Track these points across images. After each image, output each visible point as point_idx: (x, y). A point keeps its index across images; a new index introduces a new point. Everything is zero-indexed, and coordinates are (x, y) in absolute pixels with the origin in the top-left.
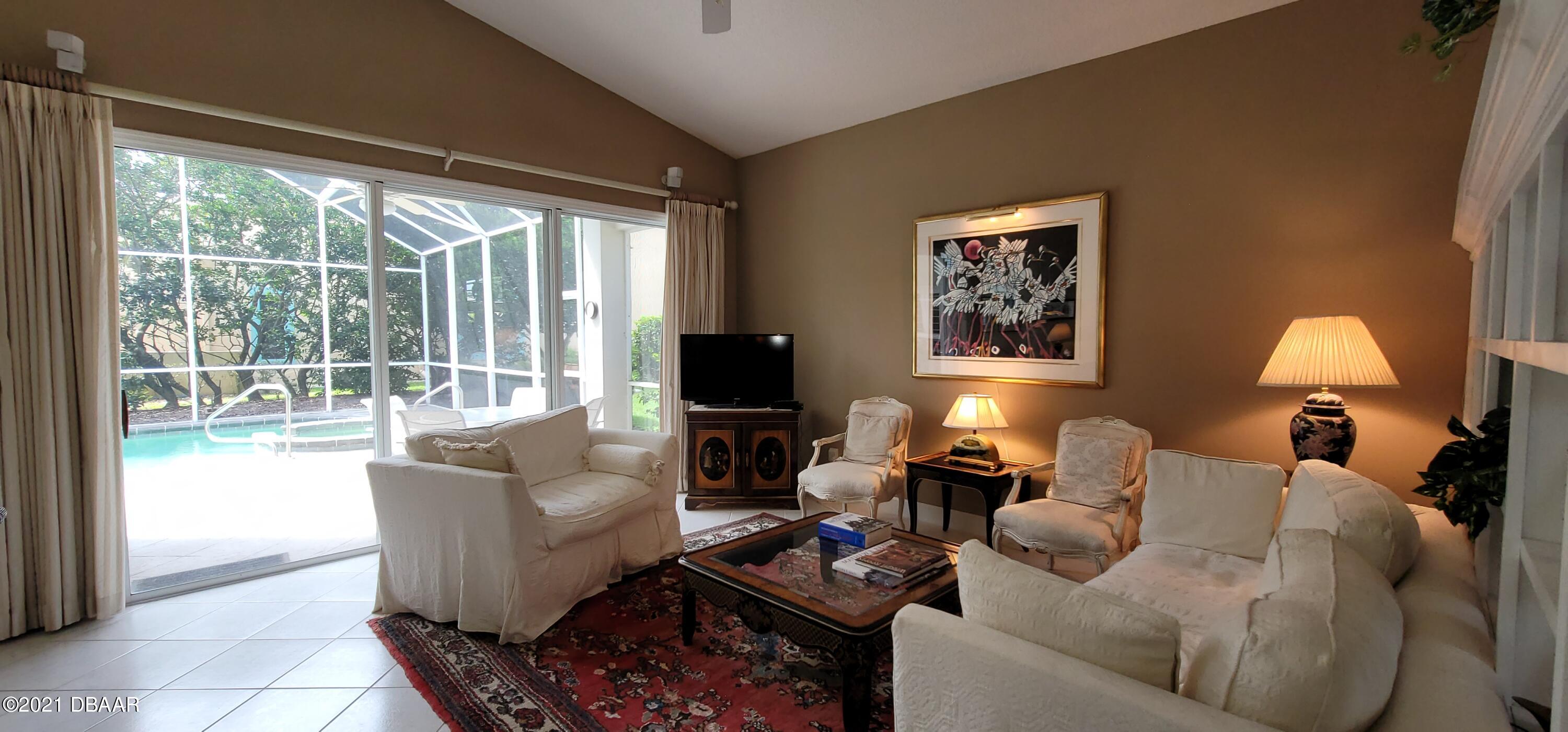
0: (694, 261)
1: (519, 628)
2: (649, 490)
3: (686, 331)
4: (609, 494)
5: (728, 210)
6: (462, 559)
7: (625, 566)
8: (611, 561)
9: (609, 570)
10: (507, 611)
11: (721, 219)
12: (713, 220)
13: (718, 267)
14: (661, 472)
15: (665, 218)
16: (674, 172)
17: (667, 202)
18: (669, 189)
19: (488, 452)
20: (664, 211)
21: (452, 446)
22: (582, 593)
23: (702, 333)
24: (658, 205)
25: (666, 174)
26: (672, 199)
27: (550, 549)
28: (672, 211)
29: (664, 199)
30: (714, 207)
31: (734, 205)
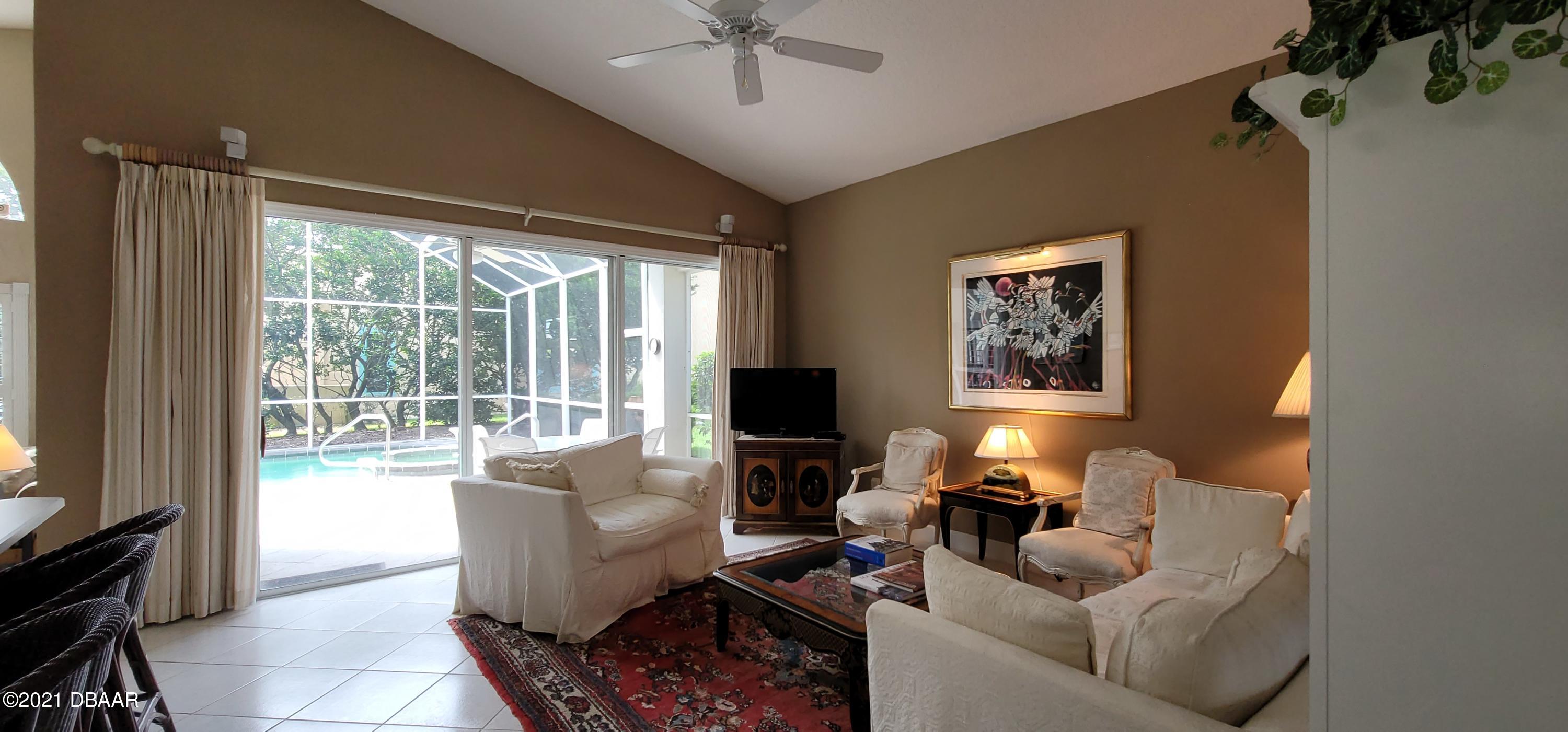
0: (745, 299)
1: (573, 629)
2: (694, 511)
3: (737, 365)
4: (658, 514)
5: (778, 252)
6: (527, 567)
7: (672, 581)
8: (658, 577)
9: (657, 583)
10: (564, 613)
11: (771, 260)
12: (763, 262)
13: (768, 306)
14: (705, 494)
15: (718, 261)
16: (726, 219)
17: (720, 246)
18: (722, 235)
19: (551, 472)
20: (717, 255)
21: (522, 466)
22: (631, 603)
23: (755, 367)
24: (711, 250)
25: (719, 221)
26: (725, 244)
27: (603, 561)
28: (725, 255)
29: (717, 244)
30: (764, 250)
31: (783, 247)
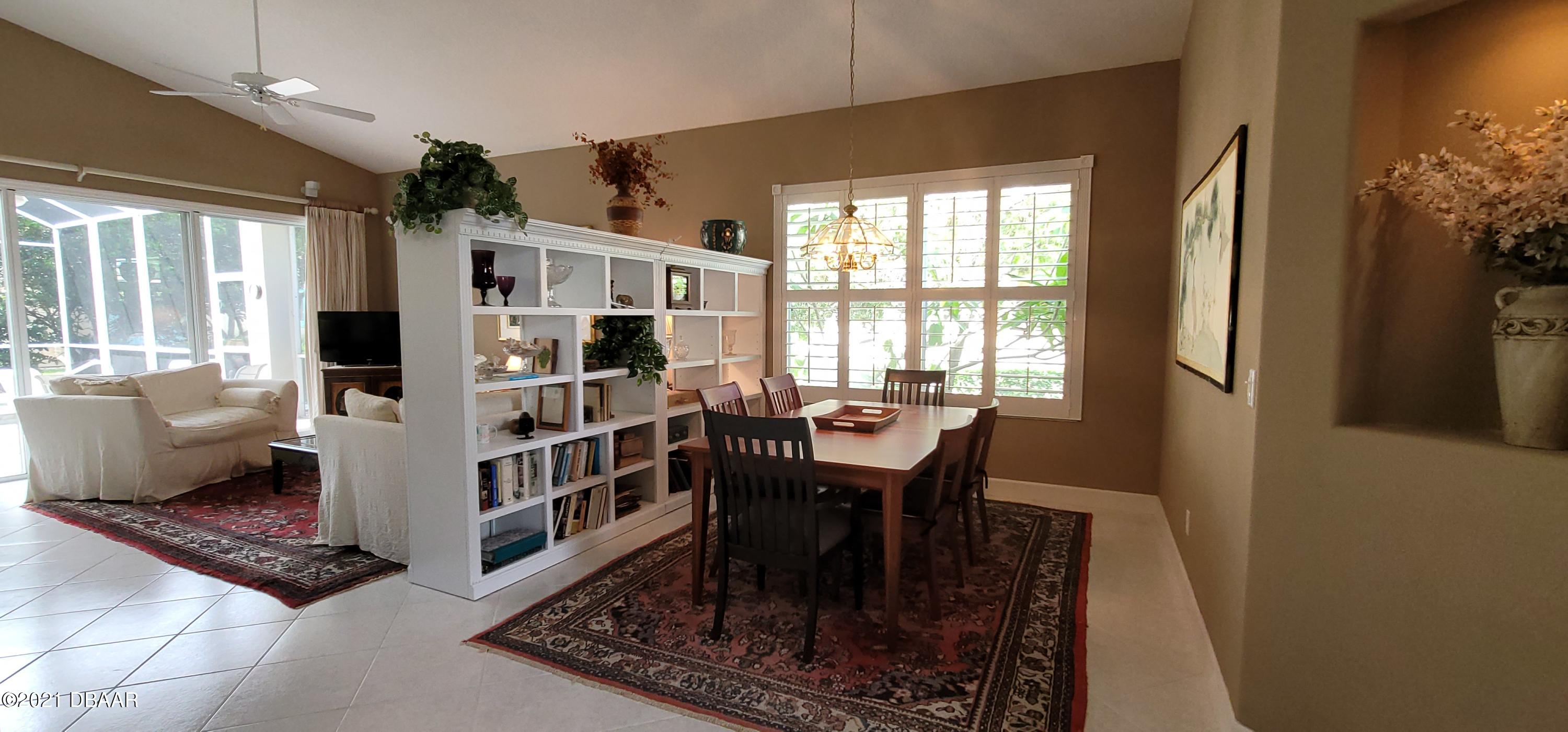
0: (335, 254)
1: (149, 492)
2: (268, 415)
3: (328, 308)
4: (231, 417)
5: (368, 216)
6: (101, 455)
7: (247, 465)
8: (233, 461)
9: (231, 466)
10: (139, 482)
11: (361, 221)
12: (352, 223)
13: (359, 259)
14: (277, 403)
15: (303, 222)
16: (310, 184)
17: (306, 208)
18: (308, 198)
19: (121, 385)
20: (303, 215)
21: (90, 383)
22: (206, 479)
23: (348, 310)
24: (299, 210)
25: (304, 185)
26: (310, 206)
27: (176, 447)
28: (311, 215)
29: (303, 205)
30: (353, 214)
31: (374, 211)
